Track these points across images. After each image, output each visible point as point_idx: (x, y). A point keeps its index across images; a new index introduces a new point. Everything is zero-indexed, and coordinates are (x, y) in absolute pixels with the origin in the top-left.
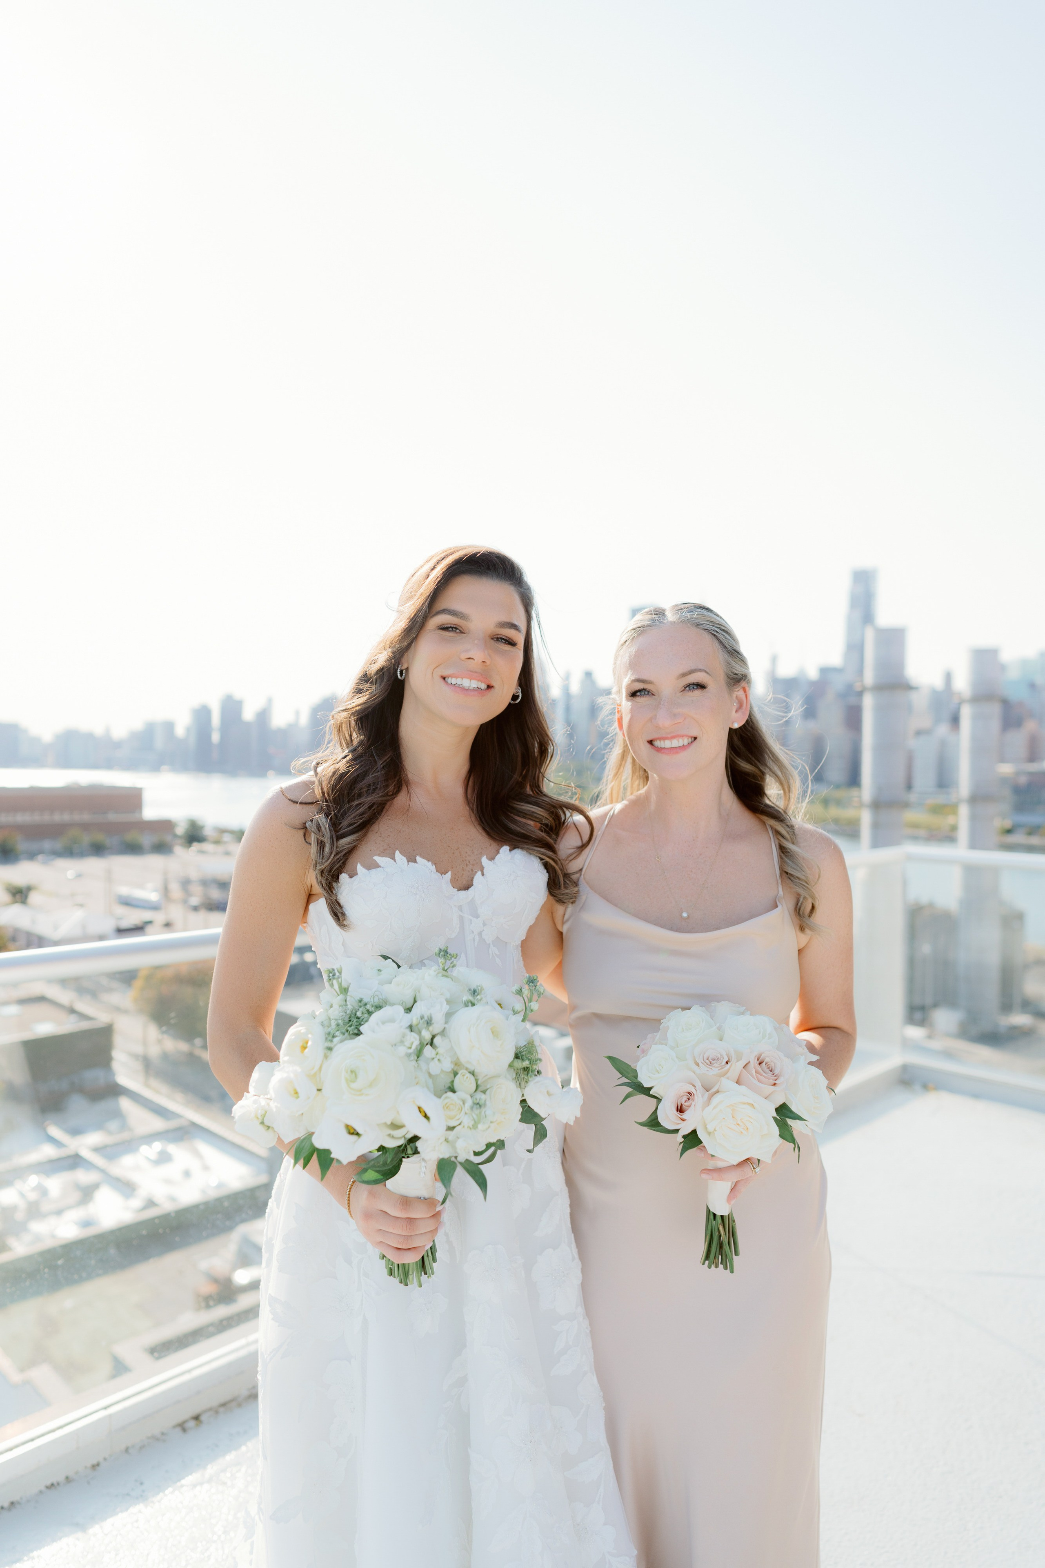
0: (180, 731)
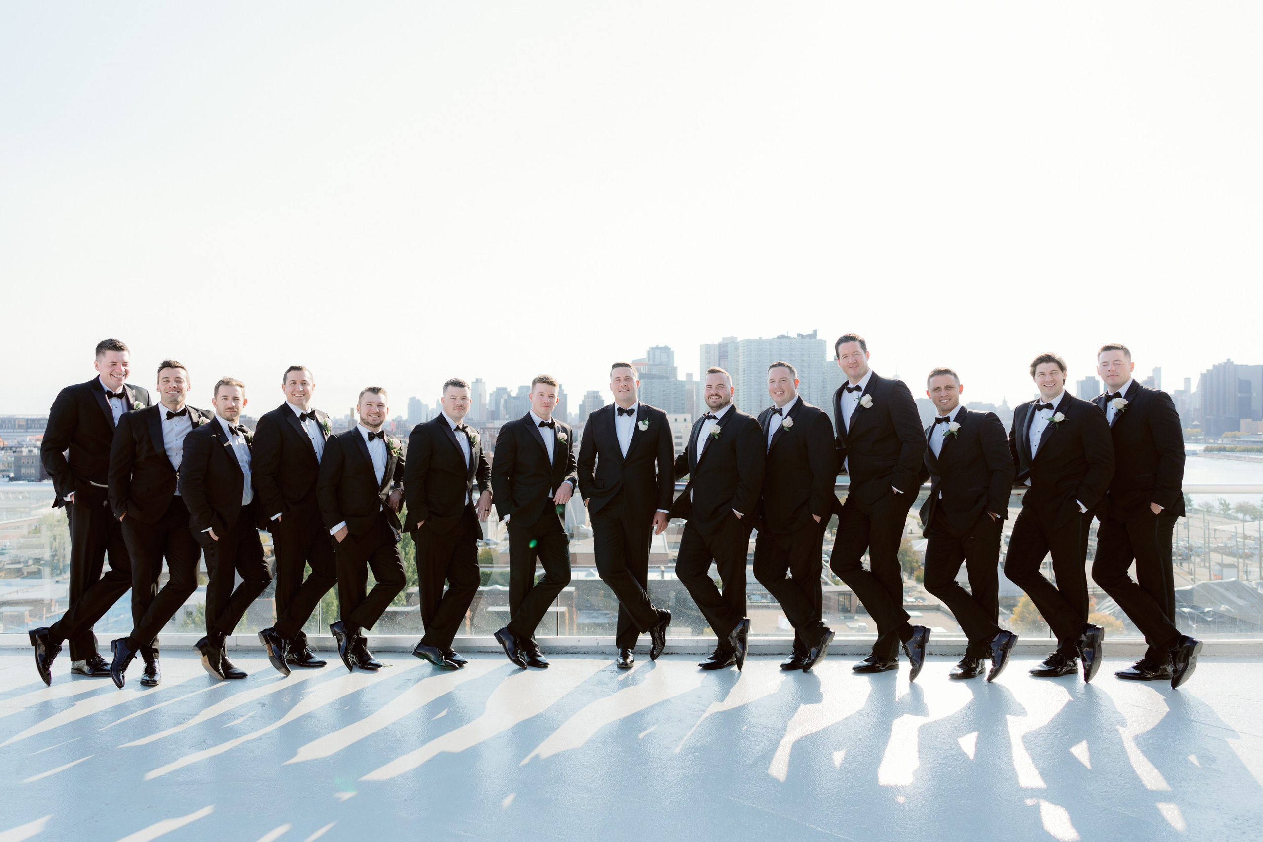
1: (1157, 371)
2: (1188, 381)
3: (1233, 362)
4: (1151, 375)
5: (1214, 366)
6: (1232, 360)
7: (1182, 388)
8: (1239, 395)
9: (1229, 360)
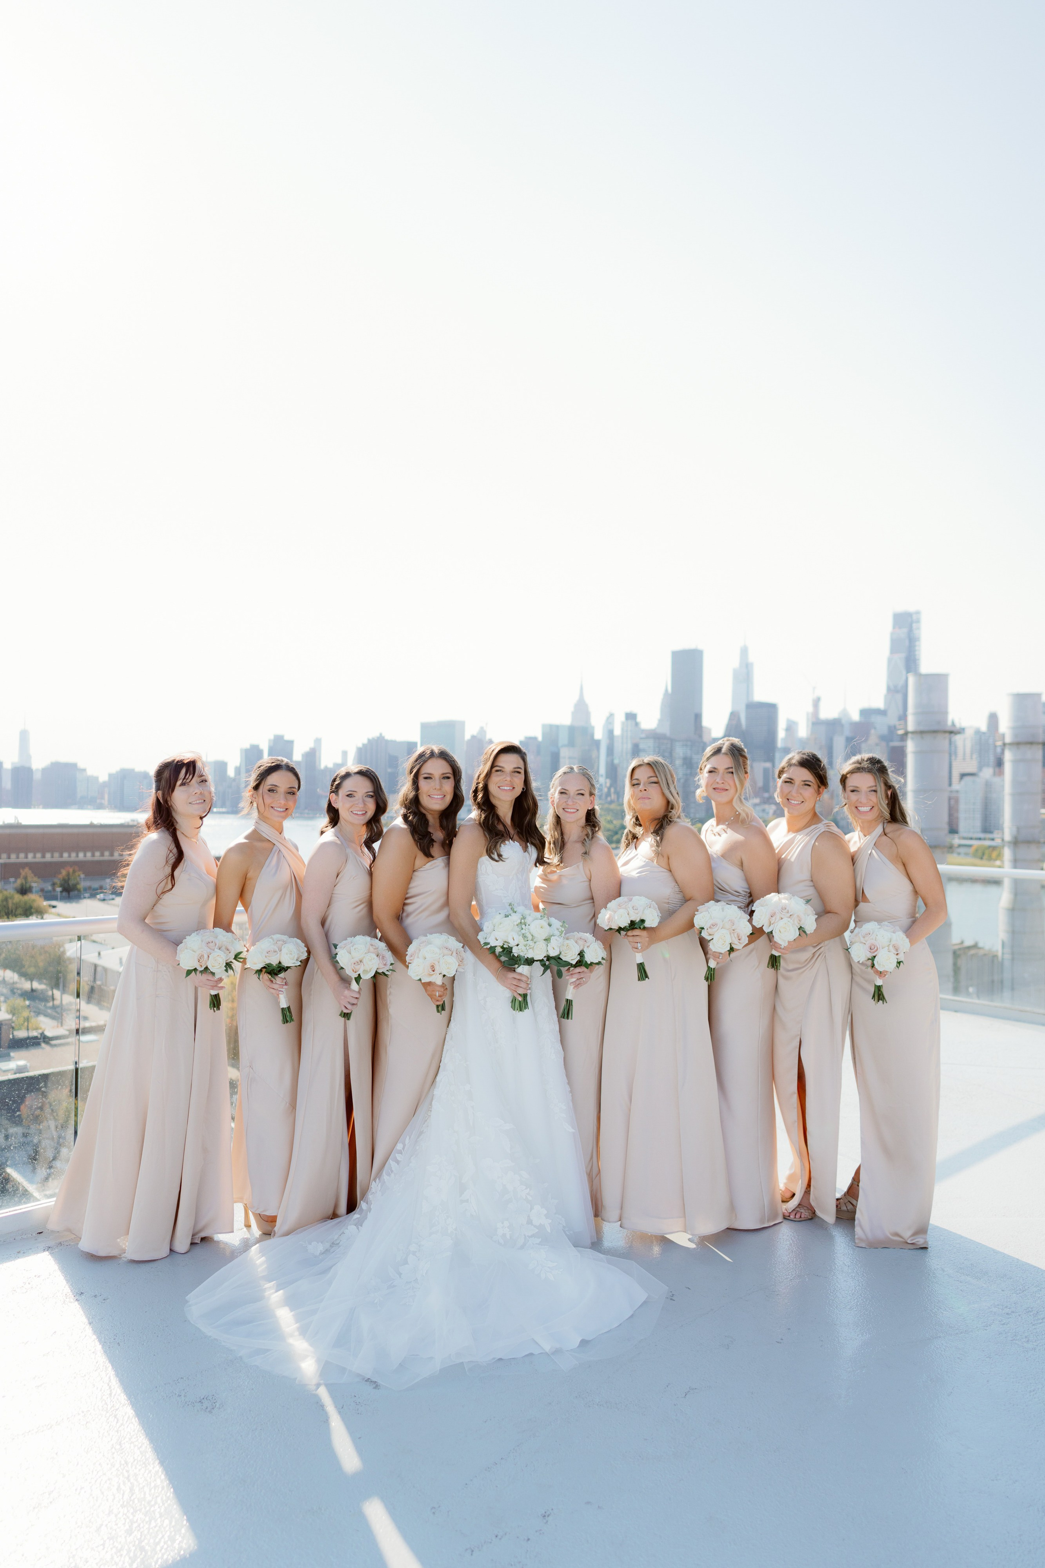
0: (231, 773)
1: (318, 741)
2: (345, 754)
3: (384, 737)
4: (312, 745)
5: (369, 740)
6: (383, 735)
7: (339, 761)
8: (389, 770)
9: (381, 734)
